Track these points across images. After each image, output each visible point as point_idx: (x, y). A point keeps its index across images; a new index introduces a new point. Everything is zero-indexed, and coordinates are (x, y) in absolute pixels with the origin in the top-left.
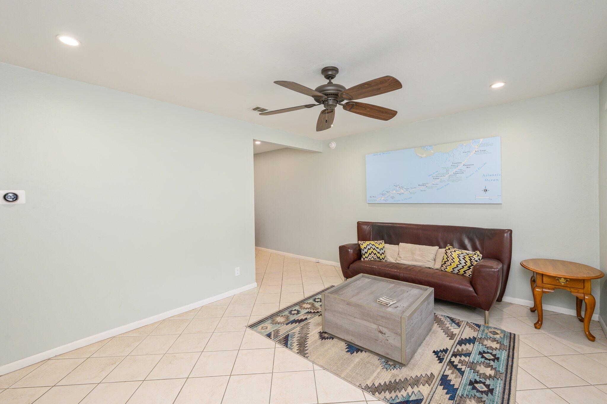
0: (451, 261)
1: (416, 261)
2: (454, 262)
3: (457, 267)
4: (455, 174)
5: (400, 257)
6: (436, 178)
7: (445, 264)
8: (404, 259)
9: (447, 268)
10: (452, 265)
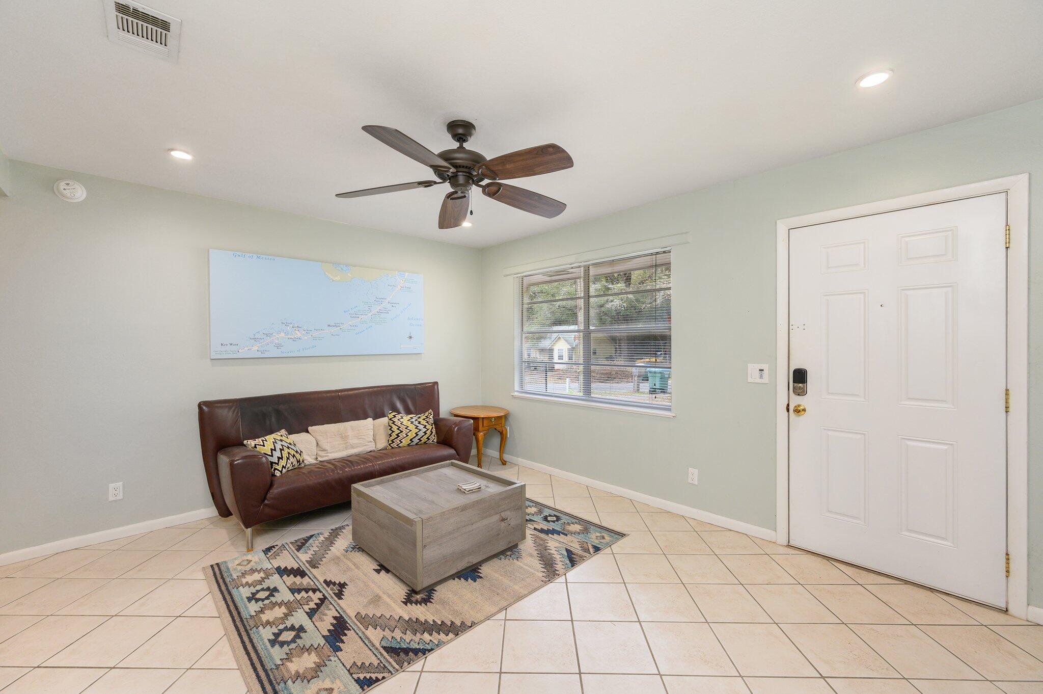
0: (406, 431)
1: (353, 447)
2: (411, 431)
3: (417, 435)
4: (380, 312)
5: (324, 450)
6: (354, 315)
7: (399, 438)
8: (332, 450)
9: (402, 442)
10: (410, 435)
